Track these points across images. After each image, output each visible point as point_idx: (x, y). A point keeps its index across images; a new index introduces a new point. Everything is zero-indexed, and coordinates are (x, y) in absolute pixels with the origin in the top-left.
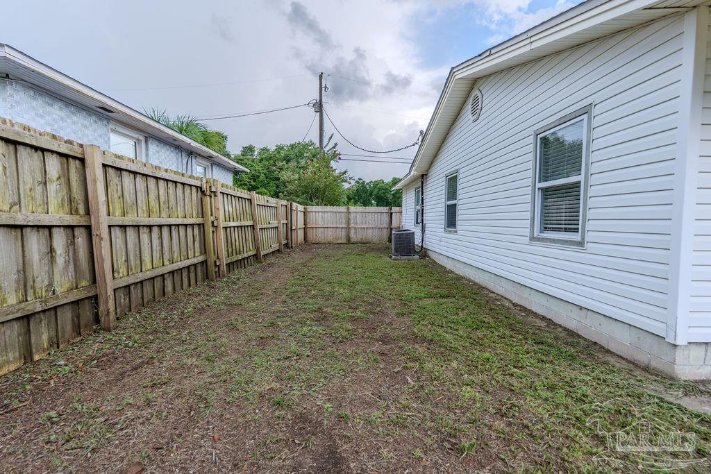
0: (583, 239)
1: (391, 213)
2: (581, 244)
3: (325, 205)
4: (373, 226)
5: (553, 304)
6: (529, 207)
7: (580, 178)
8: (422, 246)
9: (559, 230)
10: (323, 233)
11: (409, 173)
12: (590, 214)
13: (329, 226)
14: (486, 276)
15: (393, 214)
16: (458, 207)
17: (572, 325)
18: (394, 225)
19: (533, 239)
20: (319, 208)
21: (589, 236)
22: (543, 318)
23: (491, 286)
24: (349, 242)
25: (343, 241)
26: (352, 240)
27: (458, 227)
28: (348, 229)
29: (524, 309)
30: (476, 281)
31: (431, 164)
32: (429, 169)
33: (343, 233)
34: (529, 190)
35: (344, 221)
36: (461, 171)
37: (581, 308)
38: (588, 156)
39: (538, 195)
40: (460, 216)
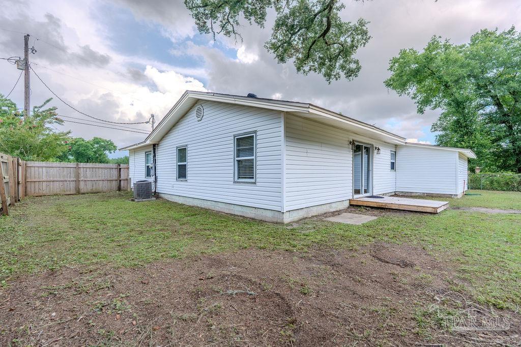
0: (256, 181)
1: (120, 169)
2: (255, 183)
3: (43, 161)
4: (103, 178)
5: (245, 209)
6: (232, 168)
7: (254, 157)
8: (155, 191)
9: (246, 178)
10: (47, 186)
11: (145, 142)
12: (258, 171)
13: (55, 179)
14: (209, 203)
15: (122, 170)
16: (188, 167)
17: (252, 216)
18: (123, 177)
19: (235, 182)
20: (37, 164)
21: (258, 180)
22: (241, 216)
23: (212, 208)
24: (78, 192)
25: (72, 193)
26: (82, 191)
27: (188, 178)
28: (77, 181)
29: (232, 215)
30: (202, 207)
31: (163, 138)
32: (160, 141)
33: (73, 185)
34: (232, 160)
35: (73, 175)
36: (189, 146)
37: (255, 208)
38: (256, 149)
39: (236, 163)
40: (189, 172)
